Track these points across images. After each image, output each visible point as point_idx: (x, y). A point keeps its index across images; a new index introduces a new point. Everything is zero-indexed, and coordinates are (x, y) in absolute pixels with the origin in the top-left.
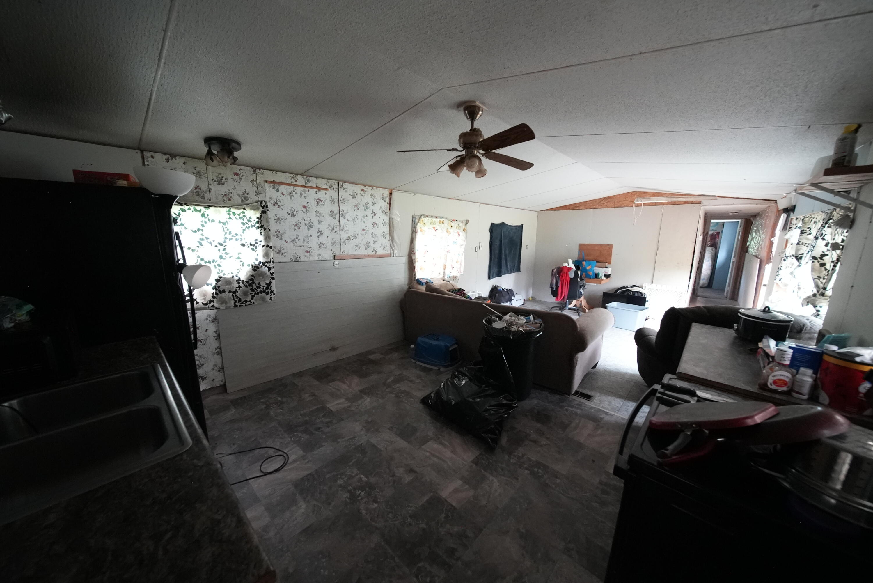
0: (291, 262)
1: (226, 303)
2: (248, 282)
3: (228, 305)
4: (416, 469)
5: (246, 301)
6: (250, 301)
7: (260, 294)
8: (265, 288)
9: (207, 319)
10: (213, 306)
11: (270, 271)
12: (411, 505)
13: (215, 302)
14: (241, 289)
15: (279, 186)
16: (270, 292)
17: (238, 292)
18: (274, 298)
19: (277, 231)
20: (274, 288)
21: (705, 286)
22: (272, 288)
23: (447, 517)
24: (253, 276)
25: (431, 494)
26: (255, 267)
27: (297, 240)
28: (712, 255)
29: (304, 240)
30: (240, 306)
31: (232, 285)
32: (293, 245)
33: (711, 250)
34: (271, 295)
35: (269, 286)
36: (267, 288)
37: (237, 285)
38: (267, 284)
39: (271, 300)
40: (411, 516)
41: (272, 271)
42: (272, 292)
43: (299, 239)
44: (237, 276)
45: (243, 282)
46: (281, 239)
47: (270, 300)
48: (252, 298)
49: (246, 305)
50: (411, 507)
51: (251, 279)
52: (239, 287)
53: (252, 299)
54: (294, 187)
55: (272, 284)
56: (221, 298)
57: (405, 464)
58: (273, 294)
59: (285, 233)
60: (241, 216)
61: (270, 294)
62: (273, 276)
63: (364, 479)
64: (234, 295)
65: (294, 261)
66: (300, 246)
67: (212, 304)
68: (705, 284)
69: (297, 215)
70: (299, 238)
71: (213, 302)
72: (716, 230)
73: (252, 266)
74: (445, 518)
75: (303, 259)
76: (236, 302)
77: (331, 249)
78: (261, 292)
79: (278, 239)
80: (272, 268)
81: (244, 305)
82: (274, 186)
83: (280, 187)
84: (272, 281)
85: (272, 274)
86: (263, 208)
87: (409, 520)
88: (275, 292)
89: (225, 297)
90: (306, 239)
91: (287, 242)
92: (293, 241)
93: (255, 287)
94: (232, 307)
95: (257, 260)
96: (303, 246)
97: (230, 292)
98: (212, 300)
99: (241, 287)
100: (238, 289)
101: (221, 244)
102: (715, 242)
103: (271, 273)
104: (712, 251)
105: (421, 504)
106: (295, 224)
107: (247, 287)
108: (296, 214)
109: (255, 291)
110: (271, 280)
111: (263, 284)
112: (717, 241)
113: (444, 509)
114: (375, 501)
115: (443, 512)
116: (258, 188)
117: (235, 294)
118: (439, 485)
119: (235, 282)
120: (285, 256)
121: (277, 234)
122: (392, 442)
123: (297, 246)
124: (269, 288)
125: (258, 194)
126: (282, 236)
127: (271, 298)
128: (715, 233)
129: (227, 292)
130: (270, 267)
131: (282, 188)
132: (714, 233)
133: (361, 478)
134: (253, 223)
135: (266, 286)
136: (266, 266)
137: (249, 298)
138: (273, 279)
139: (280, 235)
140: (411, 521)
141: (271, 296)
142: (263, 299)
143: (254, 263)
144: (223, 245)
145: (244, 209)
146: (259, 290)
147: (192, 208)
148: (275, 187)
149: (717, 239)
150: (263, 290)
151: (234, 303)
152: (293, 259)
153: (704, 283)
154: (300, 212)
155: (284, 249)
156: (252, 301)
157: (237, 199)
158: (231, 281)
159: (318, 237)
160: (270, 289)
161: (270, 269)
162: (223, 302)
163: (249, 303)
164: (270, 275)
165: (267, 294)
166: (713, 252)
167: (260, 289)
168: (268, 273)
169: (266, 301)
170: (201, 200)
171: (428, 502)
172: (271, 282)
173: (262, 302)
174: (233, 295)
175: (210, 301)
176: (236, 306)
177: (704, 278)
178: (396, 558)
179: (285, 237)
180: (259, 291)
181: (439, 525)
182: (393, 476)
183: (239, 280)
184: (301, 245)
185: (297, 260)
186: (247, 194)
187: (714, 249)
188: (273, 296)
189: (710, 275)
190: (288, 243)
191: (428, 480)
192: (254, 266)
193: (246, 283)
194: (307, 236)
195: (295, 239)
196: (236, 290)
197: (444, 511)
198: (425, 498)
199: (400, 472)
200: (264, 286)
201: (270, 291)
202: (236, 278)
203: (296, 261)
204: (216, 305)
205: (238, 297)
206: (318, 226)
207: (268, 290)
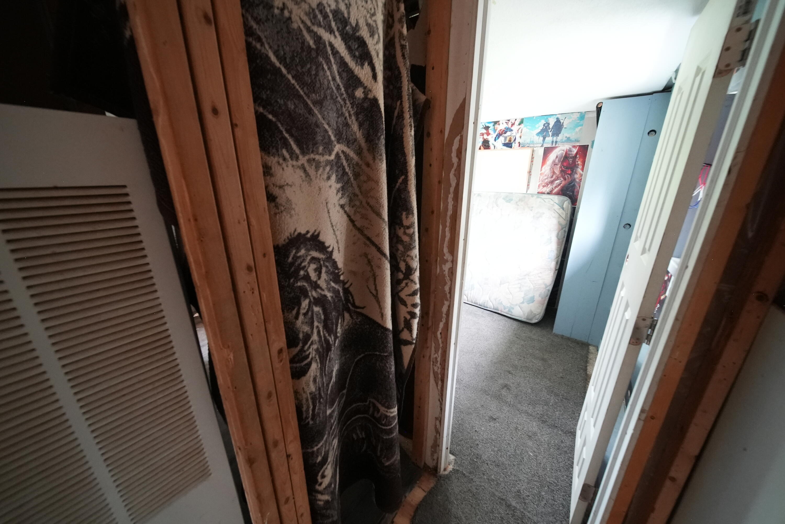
21: (534, 321)
28: (559, 223)
33: (557, 207)
68: (535, 315)
72: (577, 141)
102: (574, 180)
104: (561, 211)
112: (577, 176)
128: (575, 151)
132: (570, 150)
149: (579, 170)
153: (531, 312)
166: (564, 216)
177: (533, 297)
187: (567, 203)
189: (550, 288)
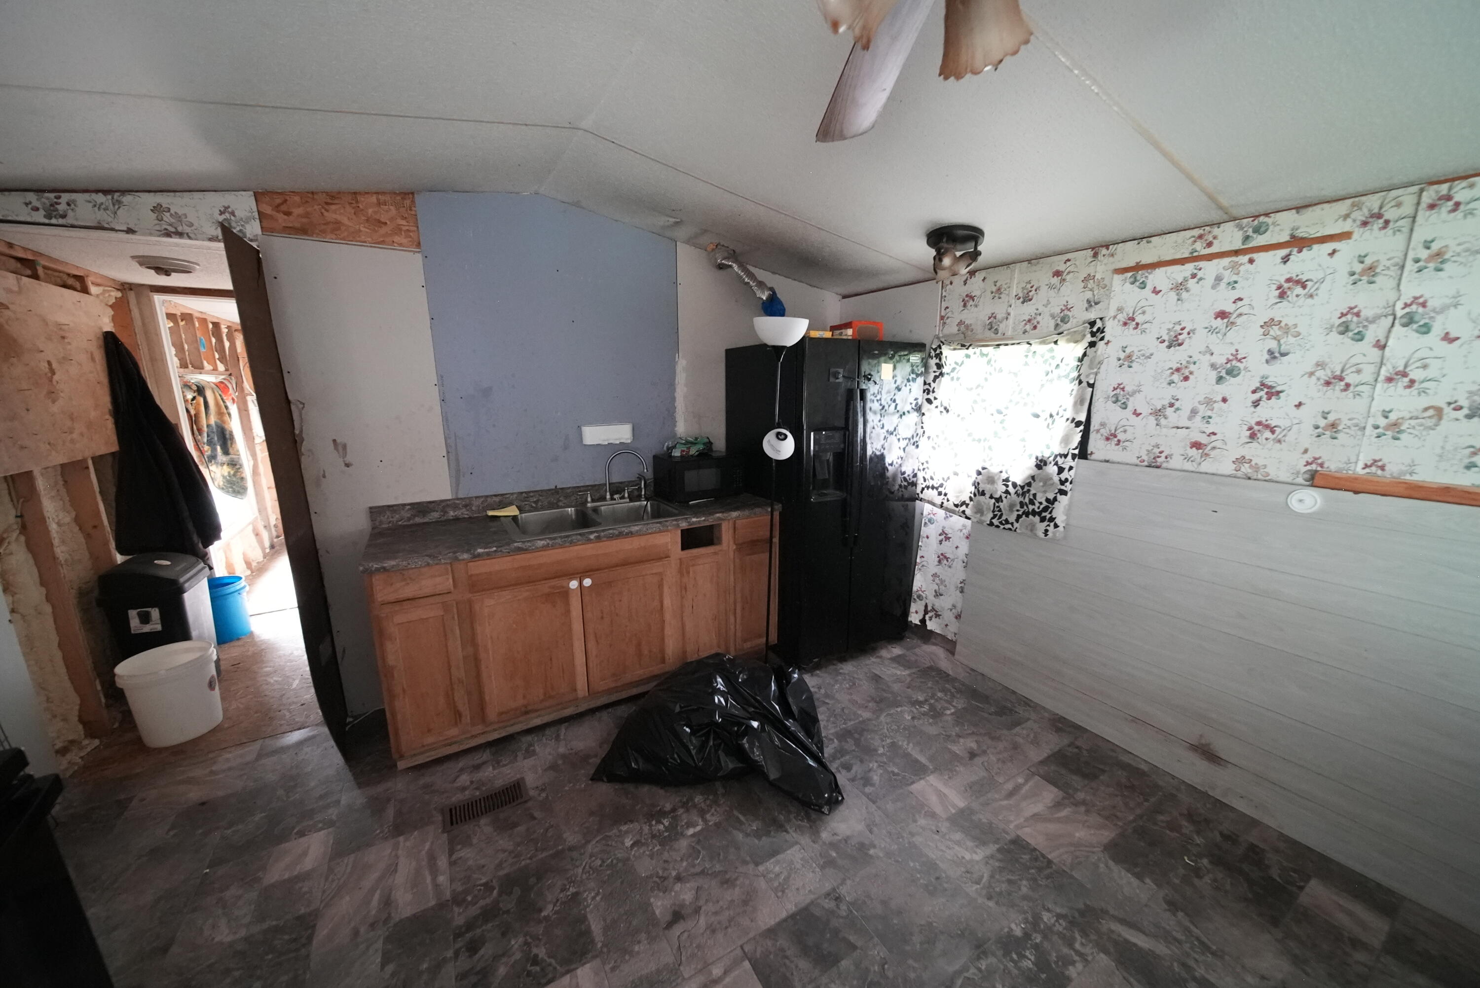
0: (1137, 465)
1: (982, 513)
2: (1022, 487)
3: (983, 518)
4: (677, 930)
5: (1007, 522)
6: (1012, 524)
7: (1031, 516)
8: (1042, 507)
9: (961, 531)
10: (964, 512)
11: (1060, 476)
12: (598, 898)
13: (969, 506)
14: (1009, 496)
15: (1150, 273)
16: (1047, 518)
17: (1002, 502)
18: (1054, 533)
19: (1120, 387)
20: (1060, 512)
22: (1054, 511)
23: (535, 961)
24: (1033, 477)
25: (599, 945)
26: (1041, 461)
27: (1169, 411)
29: (1194, 412)
30: (997, 527)
31: (996, 486)
32: (1155, 422)
34: (1049, 525)
35: (1050, 505)
36: (1046, 509)
37: (1004, 488)
38: (1048, 500)
39: (1046, 535)
40: (576, 894)
41: (1063, 476)
42: (1052, 519)
43: (1178, 409)
44: (1006, 472)
45: (1015, 485)
46: (1124, 406)
47: (1042, 536)
48: (1019, 517)
49: (1004, 528)
50: (594, 898)
51: (1029, 484)
52: (1007, 492)
53: (1017, 521)
54: (1196, 264)
55: (1056, 503)
56: (979, 503)
57: (700, 908)
58: (1052, 524)
59: (1139, 391)
60: (1045, 358)
61: (1046, 523)
62: (1063, 487)
63: (691, 831)
64: (997, 504)
65: (1146, 463)
66: (1178, 428)
67: (964, 508)
69: (1187, 341)
70: (1177, 405)
71: (967, 505)
73: (1037, 458)
74: (536, 956)
75: (1176, 462)
76: (995, 516)
77: (1307, 446)
78: (1034, 513)
79: (1117, 407)
80: (1066, 470)
81: (1002, 527)
82: (1135, 278)
83: (1151, 277)
84: (1059, 497)
85: (1062, 483)
86: (1093, 334)
87: (572, 890)
88: (1057, 521)
89: (985, 503)
90: (1202, 408)
91: (1138, 415)
92: (1158, 413)
93: (1027, 500)
94: (985, 524)
95: (1048, 447)
96: (1187, 428)
97: (991, 497)
98: (968, 501)
99: (1010, 494)
100: (1004, 495)
101: (999, 412)
103: (1060, 480)
105: (589, 916)
106: (1175, 366)
107: (1018, 495)
108: (1184, 340)
109: (1025, 507)
110: (1058, 494)
111: (1041, 498)
113: (553, 961)
114: (635, 844)
115: (549, 957)
116: (1095, 293)
117: (998, 502)
118: (613, 969)
119: (1000, 483)
120: (1125, 448)
121: (1115, 394)
122: (783, 892)
123: (1166, 427)
124: (1050, 510)
125: (1091, 304)
126: (1127, 399)
127: (1046, 531)
129: (988, 496)
130: (1063, 466)
131: (1159, 278)
133: (694, 826)
134: (1063, 370)
135: (1045, 504)
136: (1056, 464)
137: (1012, 519)
138: (1063, 493)
139: (1124, 396)
140: (569, 893)
141: (1048, 528)
142: (1032, 528)
143: (1042, 452)
144: (1002, 413)
145: (1056, 342)
146: (1031, 507)
147: (978, 350)
148: (1138, 278)
150: (1037, 510)
151: (993, 518)
152: (1145, 457)
154: (1201, 334)
155: (1125, 431)
156: (1016, 525)
157: (1047, 323)
158: (996, 478)
159: (1256, 404)
160: (1050, 513)
161: (1061, 470)
162: (979, 510)
163: (1009, 526)
164: (1059, 483)
165: (1043, 520)
167: (1033, 507)
168: (1056, 479)
169: (1036, 535)
170: (993, 335)
171: (588, 932)
172: (1055, 499)
173: (1029, 533)
174: (994, 504)
175: (963, 503)
176: (991, 524)
178: (528, 861)
179: (1135, 403)
180: (1030, 510)
181: (530, 940)
182: (679, 879)
183: (1007, 480)
184: (1180, 425)
185: (1156, 462)
186: (1069, 310)
188: (1051, 528)
190: (1141, 417)
191: (636, 948)
192: (1040, 458)
193: (1020, 489)
194: (1209, 402)
195: (1164, 407)
196: (1001, 496)
197: (548, 960)
198: (596, 927)
199: (685, 894)
200: (1041, 503)
201: (1048, 516)
202: (1004, 476)
203: (1153, 465)
204: (968, 512)
205: (1000, 510)
206: (1266, 370)
207: (1045, 514)
